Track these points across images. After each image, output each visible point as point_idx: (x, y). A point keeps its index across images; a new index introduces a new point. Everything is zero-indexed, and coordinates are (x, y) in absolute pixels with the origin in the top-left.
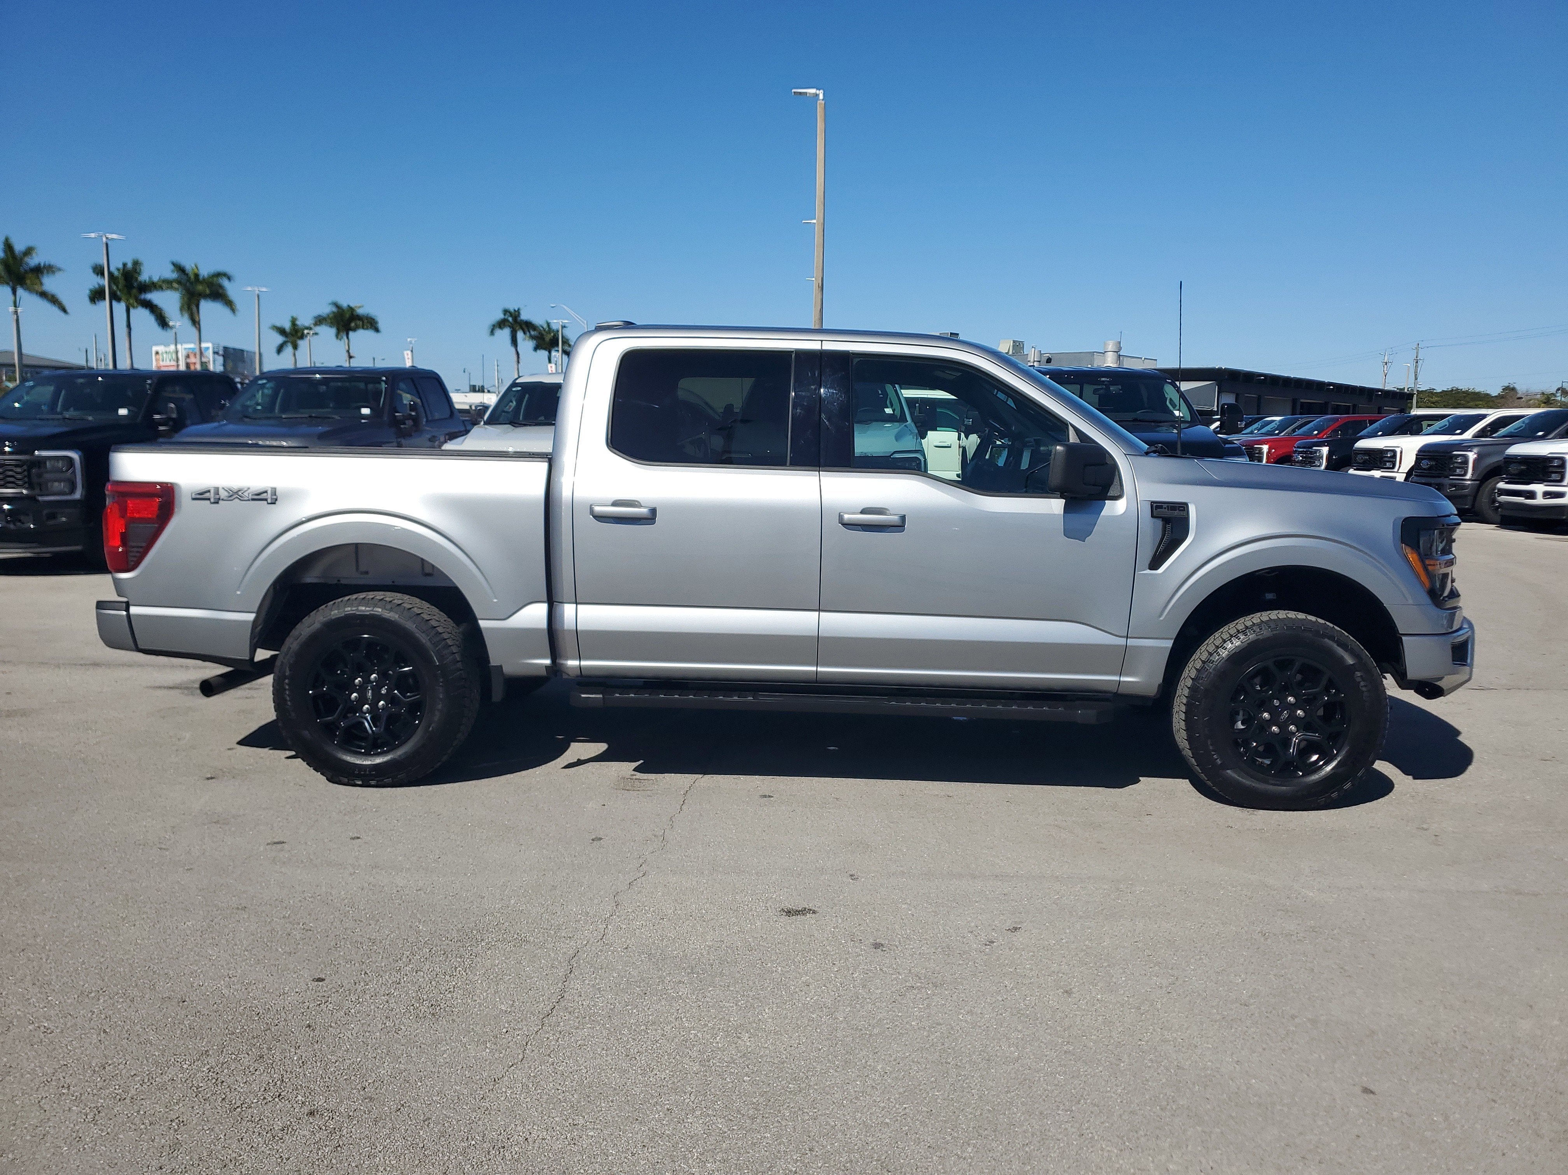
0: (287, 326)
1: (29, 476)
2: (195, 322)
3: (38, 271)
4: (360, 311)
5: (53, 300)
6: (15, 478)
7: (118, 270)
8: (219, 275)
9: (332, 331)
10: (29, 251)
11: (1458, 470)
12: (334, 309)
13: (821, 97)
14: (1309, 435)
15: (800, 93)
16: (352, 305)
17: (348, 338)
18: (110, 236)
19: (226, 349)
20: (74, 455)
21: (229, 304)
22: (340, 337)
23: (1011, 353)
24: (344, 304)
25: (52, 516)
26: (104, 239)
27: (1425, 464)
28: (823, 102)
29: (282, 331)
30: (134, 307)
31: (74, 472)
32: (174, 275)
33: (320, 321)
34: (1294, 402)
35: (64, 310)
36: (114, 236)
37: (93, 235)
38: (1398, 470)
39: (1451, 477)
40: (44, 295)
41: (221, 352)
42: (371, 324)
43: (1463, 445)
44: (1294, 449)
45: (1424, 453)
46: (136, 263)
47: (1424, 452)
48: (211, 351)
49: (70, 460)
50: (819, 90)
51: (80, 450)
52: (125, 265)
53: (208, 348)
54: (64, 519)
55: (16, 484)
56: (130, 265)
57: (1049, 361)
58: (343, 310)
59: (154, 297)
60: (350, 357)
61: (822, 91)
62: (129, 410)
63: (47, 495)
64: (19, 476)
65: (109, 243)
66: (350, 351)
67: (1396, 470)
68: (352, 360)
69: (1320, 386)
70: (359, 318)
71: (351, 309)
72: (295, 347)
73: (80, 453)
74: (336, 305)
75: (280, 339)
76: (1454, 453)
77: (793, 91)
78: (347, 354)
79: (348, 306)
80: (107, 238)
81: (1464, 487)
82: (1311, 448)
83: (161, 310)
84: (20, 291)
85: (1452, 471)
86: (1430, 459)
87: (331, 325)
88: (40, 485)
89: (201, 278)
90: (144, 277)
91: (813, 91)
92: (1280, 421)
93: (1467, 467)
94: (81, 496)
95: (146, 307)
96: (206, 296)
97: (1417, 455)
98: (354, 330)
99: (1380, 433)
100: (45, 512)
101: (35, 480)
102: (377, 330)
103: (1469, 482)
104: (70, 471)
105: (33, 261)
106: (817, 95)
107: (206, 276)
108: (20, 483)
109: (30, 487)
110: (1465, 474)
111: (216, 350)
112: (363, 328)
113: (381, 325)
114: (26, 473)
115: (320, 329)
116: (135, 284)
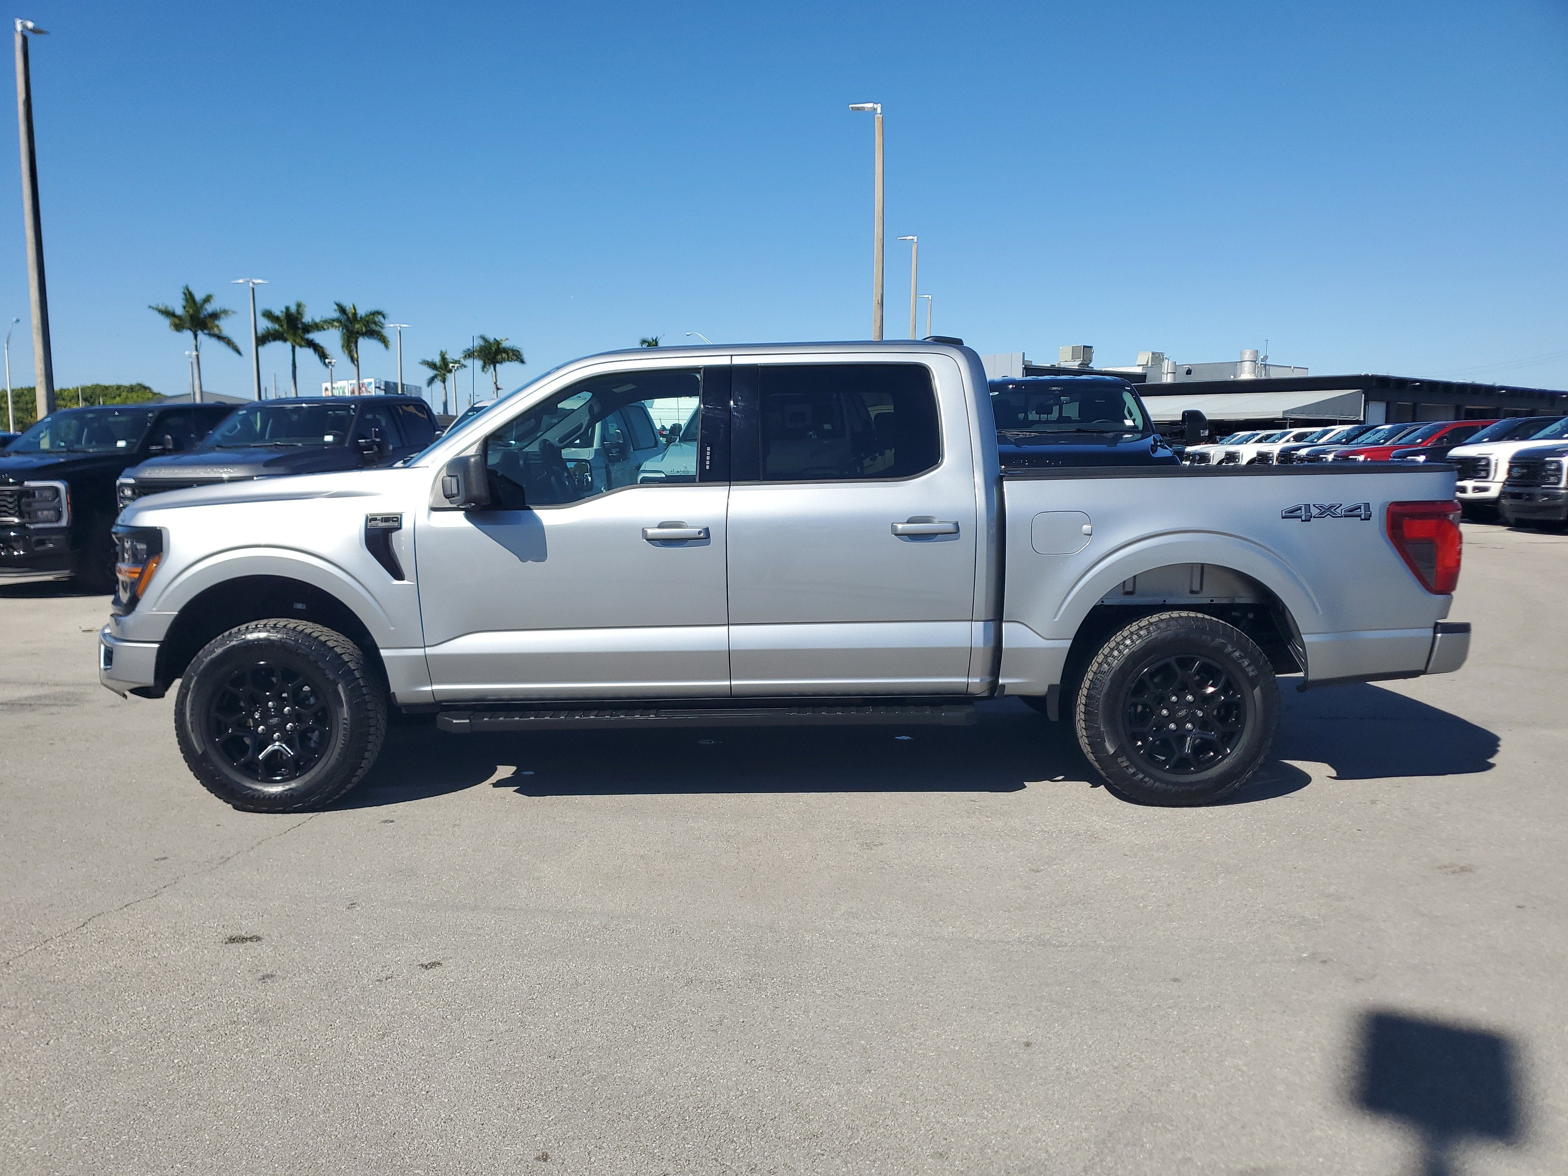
0: (437, 360)
1: (19, 506)
2: (354, 360)
3: (215, 316)
4: (505, 344)
5: (229, 342)
6: (7, 507)
7: (282, 312)
8: (378, 313)
9: (479, 363)
10: (208, 299)
11: (1552, 478)
12: (482, 343)
13: (879, 111)
14: (1412, 443)
15: (858, 109)
16: (498, 339)
17: (495, 370)
18: (256, 281)
19: (387, 383)
20: (60, 485)
21: (384, 340)
22: (485, 369)
23: (1150, 365)
24: (491, 339)
25: (42, 542)
26: (251, 284)
27: (1516, 472)
28: (881, 116)
29: (432, 365)
30: (301, 346)
31: (60, 501)
32: (336, 315)
33: (469, 354)
34: (1458, 408)
35: (238, 352)
36: (260, 281)
37: (241, 281)
38: (1493, 478)
39: (1543, 486)
40: (220, 338)
41: (383, 387)
42: (516, 356)
43: (1558, 450)
44: (1390, 459)
45: (1518, 461)
46: (299, 306)
47: (1517, 459)
48: (373, 386)
49: (56, 490)
50: (877, 104)
51: (67, 481)
52: (287, 309)
53: (370, 383)
54: (51, 545)
55: (8, 513)
56: (293, 309)
57: (1189, 372)
58: (490, 344)
59: (316, 336)
60: (498, 389)
61: (879, 105)
62: (128, 443)
63: (37, 523)
64: (11, 506)
65: (255, 287)
66: (498, 383)
67: (1490, 479)
68: (499, 391)
69: (1490, 391)
70: (505, 351)
71: (498, 343)
72: (444, 381)
73: (66, 483)
74: (483, 338)
75: (431, 373)
76: (1547, 459)
77: (850, 106)
78: (494, 386)
79: (495, 339)
80: (253, 283)
81: (1557, 497)
82: (1405, 457)
83: (322, 348)
84: (201, 335)
85: (1544, 479)
86: (1522, 467)
87: (479, 357)
88: (29, 513)
89: (359, 316)
90: (307, 319)
91: (870, 105)
92: (1390, 430)
93: (1561, 475)
94: (67, 524)
95: (309, 347)
96: (363, 334)
97: (1510, 462)
98: (501, 362)
99: (1486, 440)
100: (34, 538)
101: (24, 508)
102: (522, 362)
103: (1563, 491)
104: (57, 500)
105: (209, 308)
106: (875, 109)
107: (363, 315)
108: (12, 511)
109: (21, 515)
110: (1558, 483)
111: (377, 385)
112: (508, 360)
113: (525, 357)
114: (16, 503)
115: (469, 362)
116: (300, 326)
